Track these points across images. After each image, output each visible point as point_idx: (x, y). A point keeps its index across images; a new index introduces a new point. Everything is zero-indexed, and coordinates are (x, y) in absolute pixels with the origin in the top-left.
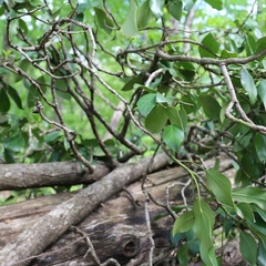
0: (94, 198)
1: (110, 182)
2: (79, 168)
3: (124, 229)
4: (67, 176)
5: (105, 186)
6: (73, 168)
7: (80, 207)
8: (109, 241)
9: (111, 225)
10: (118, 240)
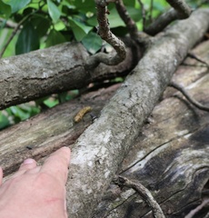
0: (140, 111)
1: (152, 75)
2: (86, 55)
3: (193, 158)
4: (68, 73)
5: (149, 84)
6: (76, 58)
7: (122, 136)
8: (176, 187)
9: (171, 155)
10: (189, 181)
